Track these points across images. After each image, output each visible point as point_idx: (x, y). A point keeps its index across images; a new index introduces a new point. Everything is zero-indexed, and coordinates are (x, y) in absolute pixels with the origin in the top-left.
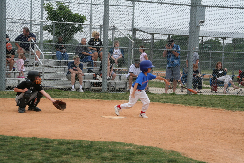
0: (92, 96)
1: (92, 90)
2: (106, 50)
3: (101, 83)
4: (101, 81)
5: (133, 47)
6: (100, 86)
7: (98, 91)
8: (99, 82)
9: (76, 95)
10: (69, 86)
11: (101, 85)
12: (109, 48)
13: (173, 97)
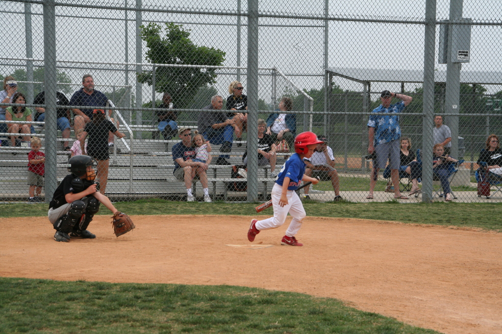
0: (224, 209)
1: (229, 199)
2: (254, 117)
3: (245, 183)
4: (246, 181)
5: (312, 109)
6: (245, 190)
7: (240, 200)
8: (242, 182)
9: (193, 209)
10: (182, 191)
11: (246, 187)
12: (260, 113)
13: (391, 207)
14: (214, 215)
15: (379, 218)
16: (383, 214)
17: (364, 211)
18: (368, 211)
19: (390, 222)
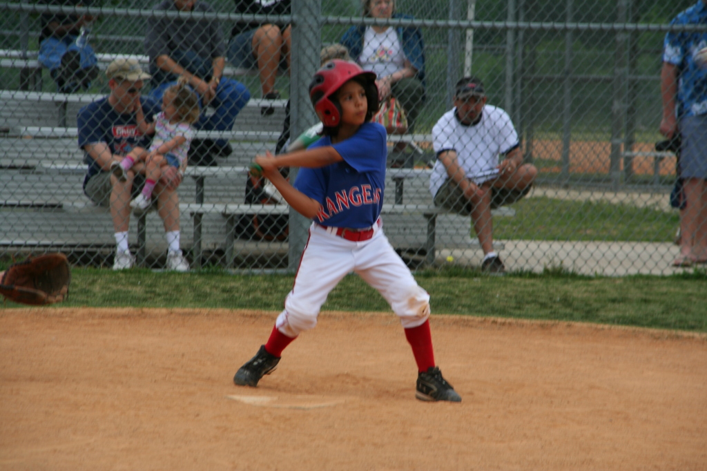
0: (224, 291)
1: (238, 262)
2: (310, 35)
3: (283, 219)
4: (287, 212)
5: (471, 14)
6: (282, 239)
7: (269, 267)
8: (275, 216)
9: (138, 290)
10: (105, 240)
11: (286, 229)
12: (328, 23)
13: (689, 291)
14: (197, 310)
15: (655, 323)
16: (667, 310)
17: (614, 301)
18: (624, 300)
19: (686, 334)
